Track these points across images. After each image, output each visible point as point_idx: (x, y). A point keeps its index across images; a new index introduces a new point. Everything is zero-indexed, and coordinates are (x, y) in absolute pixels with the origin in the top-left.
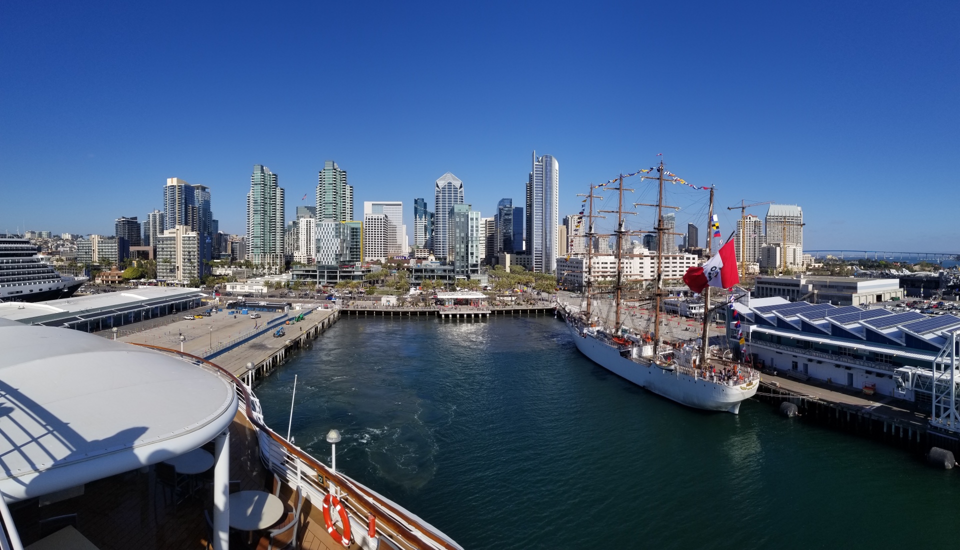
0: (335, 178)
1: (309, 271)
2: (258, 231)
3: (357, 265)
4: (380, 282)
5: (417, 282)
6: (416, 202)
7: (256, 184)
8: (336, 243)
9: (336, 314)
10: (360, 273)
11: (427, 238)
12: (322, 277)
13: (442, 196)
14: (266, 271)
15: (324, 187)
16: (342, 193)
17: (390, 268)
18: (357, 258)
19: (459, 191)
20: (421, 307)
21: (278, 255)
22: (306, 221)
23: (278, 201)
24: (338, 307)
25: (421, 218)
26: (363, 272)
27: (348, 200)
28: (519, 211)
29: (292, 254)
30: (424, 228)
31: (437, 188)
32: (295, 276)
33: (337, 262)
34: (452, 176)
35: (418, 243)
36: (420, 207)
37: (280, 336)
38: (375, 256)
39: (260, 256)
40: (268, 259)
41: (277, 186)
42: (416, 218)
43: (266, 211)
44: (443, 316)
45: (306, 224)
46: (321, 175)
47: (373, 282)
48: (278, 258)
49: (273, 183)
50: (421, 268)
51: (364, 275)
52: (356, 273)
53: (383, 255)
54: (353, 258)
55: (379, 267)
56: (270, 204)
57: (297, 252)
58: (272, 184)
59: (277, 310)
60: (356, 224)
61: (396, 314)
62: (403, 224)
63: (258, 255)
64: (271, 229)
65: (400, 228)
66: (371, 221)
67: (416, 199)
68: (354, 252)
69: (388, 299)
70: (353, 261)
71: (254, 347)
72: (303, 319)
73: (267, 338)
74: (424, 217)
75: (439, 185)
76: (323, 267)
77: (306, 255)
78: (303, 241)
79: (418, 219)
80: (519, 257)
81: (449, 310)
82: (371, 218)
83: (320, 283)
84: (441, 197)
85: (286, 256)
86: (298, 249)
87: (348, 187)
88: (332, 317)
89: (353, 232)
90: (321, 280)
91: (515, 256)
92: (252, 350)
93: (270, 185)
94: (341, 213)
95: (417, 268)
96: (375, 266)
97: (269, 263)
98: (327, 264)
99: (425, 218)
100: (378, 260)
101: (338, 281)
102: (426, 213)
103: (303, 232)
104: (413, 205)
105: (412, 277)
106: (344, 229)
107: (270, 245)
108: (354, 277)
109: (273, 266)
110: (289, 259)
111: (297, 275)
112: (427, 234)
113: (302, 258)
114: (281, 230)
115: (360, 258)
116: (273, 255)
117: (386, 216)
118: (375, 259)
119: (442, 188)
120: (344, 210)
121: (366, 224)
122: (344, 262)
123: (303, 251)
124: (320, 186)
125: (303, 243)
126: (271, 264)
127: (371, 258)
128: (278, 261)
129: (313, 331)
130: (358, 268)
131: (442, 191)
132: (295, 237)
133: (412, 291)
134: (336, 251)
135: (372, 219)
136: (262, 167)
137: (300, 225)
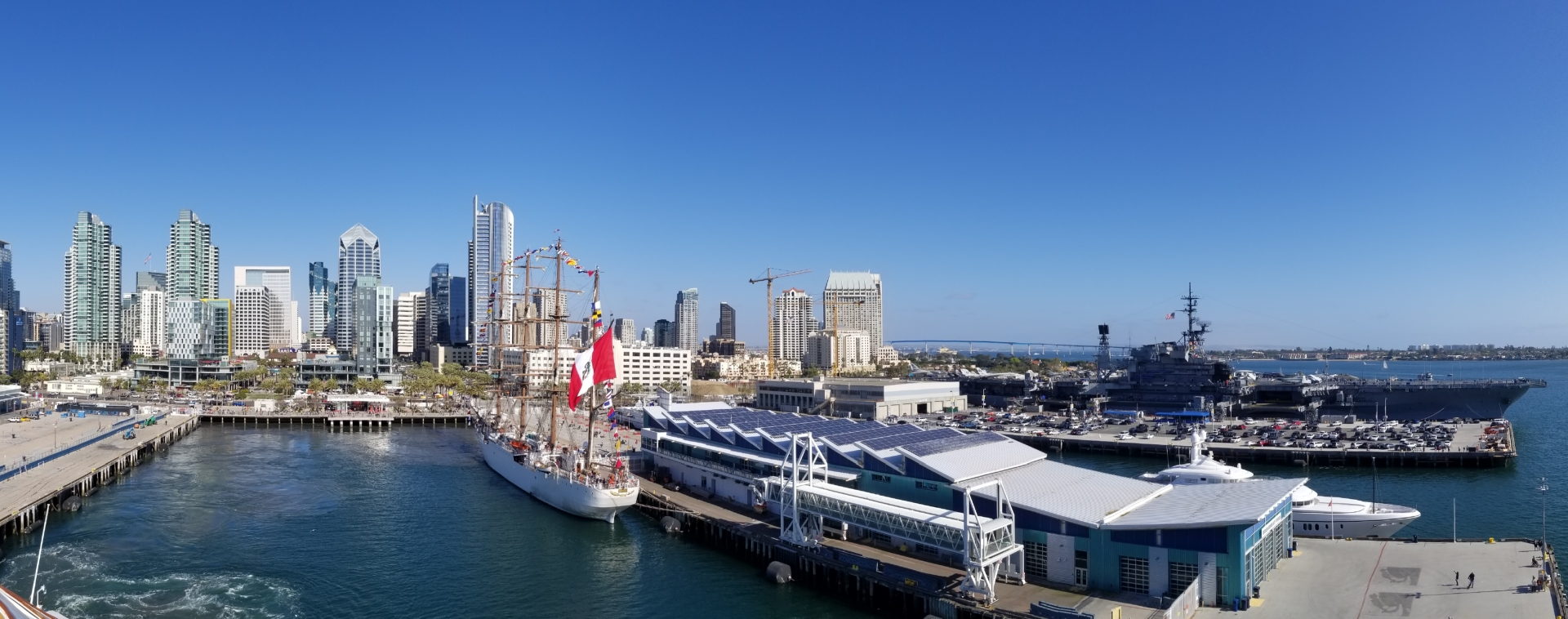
0: (193, 235)
1: (157, 367)
2: (83, 308)
3: (223, 360)
4: (255, 384)
5: (306, 382)
6: (312, 267)
7: (80, 240)
8: (195, 330)
9: (195, 420)
10: (228, 371)
11: (328, 322)
12: (176, 375)
13: (349, 259)
14: (94, 366)
15: (178, 247)
16: (204, 256)
17: (271, 365)
18: (223, 351)
19: (374, 252)
20: (306, 413)
21: (110, 344)
22: (150, 296)
23: (112, 266)
24: (198, 411)
25: (318, 291)
26: (231, 369)
27: (211, 268)
28: (458, 283)
29: (131, 342)
30: (323, 306)
31: (341, 248)
32: (138, 373)
33: (196, 356)
34: (364, 230)
35: (315, 329)
36: (317, 276)
37: (130, 438)
38: (250, 348)
39: (86, 345)
40: (97, 350)
41: (111, 244)
42: (312, 291)
43: (95, 280)
44: (332, 423)
45: (150, 299)
46: (173, 230)
47: (245, 384)
48: (111, 348)
49: (105, 239)
50: (312, 364)
51: (233, 374)
52: (221, 371)
53: (261, 347)
54: (218, 351)
55: (254, 363)
56: (100, 269)
57: (138, 340)
58: (103, 241)
59: (120, 414)
60: (224, 302)
61: (274, 421)
62: (292, 300)
63: (84, 343)
64: (102, 306)
65: (287, 305)
66: (244, 296)
67: (313, 263)
68: (218, 342)
69: (263, 403)
70: (218, 355)
71: (101, 447)
72: (154, 423)
73: (115, 440)
74: (323, 290)
75: (344, 242)
76: (176, 362)
77: (150, 345)
78: (146, 324)
79: (314, 293)
80: (457, 350)
81: (342, 415)
82: (244, 292)
83: (172, 384)
84: (347, 261)
85: (121, 346)
86: (138, 335)
87: (212, 248)
88: (190, 423)
89: (219, 314)
90: (174, 380)
91: (451, 349)
92: (101, 451)
93: (102, 242)
94: (202, 286)
95: (306, 364)
96: (248, 362)
97: (98, 356)
98: (182, 357)
99: (325, 291)
100: (254, 354)
101: (197, 381)
102: (326, 283)
103: (146, 310)
104: (307, 272)
105: (299, 376)
106: (206, 309)
107: (100, 329)
108: (219, 377)
109: (104, 359)
110: (126, 350)
111: (141, 372)
112: (328, 315)
113: (145, 349)
114: (116, 307)
115: (227, 351)
116: (104, 344)
117: (266, 289)
118: (250, 352)
119: (349, 248)
120: (206, 282)
121: (237, 301)
122: (205, 355)
123: (146, 339)
124: (173, 246)
125: (146, 328)
126: (102, 357)
127: (244, 351)
128: (112, 352)
129: (168, 436)
130: (225, 364)
131: (349, 252)
132: (135, 318)
133: (299, 393)
134: (195, 341)
135: (246, 294)
136: (89, 215)
137: (142, 301)
